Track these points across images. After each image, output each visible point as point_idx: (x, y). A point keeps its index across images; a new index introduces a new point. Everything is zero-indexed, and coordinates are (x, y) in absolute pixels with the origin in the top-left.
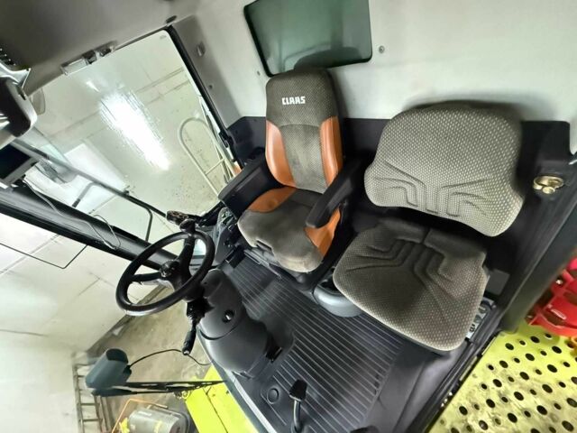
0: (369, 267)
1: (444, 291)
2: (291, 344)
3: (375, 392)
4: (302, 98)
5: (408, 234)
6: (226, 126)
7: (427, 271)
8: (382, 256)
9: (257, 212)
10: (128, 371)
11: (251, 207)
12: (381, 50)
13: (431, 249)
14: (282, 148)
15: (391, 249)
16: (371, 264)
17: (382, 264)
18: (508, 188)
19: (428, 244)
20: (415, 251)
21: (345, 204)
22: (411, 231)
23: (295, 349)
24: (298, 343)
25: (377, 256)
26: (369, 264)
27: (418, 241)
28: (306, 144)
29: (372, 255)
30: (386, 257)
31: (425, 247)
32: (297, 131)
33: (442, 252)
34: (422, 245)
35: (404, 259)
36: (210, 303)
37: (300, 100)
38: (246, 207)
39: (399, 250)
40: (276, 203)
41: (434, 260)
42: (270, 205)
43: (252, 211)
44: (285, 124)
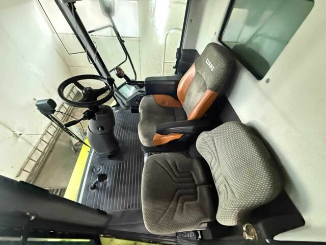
0: (164, 168)
1: (175, 211)
2: (121, 161)
3: (126, 208)
4: (214, 68)
5: (197, 176)
6: (183, 48)
7: (181, 198)
8: (174, 171)
9: (155, 100)
10: (53, 111)
11: (155, 95)
12: (268, 81)
13: (197, 192)
14: (191, 80)
15: (181, 173)
16: (166, 169)
17: (171, 174)
18: (237, 211)
19: (198, 188)
20: (189, 184)
21: (188, 135)
22: (199, 176)
23: (120, 164)
24: (123, 163)
25: (173, 169)
26: (165, 168)
27: (196, 182)
28: (199, 91)
29: (172, 166)
30: (176, 174)
31: (196, 188)
32: (201, 81)
33: (198, 198)
34: (196, 186)
35: (181, 182)
36: (96, 117)
37: (212, 67)
38: (153, 94)
39: (184, 177)
40: (167, 104)
41: (190, 197)
42: (164, 102)
43: (154, 97)
44: (200, 72)
